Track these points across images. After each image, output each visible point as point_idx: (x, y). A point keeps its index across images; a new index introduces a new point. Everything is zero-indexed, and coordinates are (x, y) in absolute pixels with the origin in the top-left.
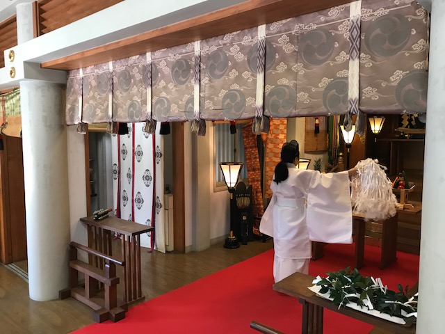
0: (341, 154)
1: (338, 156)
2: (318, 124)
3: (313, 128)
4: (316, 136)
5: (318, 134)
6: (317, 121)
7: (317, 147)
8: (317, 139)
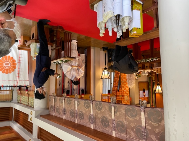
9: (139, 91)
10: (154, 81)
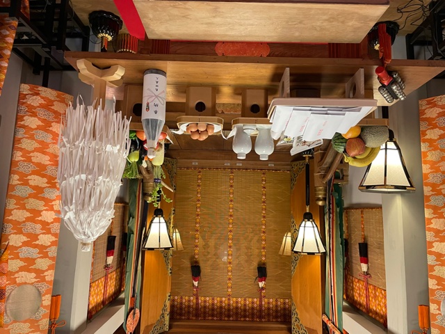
0: (320, 203)
1: (324, 199)
2: (361, 262)
4: (365, 238)
5: (361, 241)
6: (364, 267)
7: (362, 217)
8: (363, 231)
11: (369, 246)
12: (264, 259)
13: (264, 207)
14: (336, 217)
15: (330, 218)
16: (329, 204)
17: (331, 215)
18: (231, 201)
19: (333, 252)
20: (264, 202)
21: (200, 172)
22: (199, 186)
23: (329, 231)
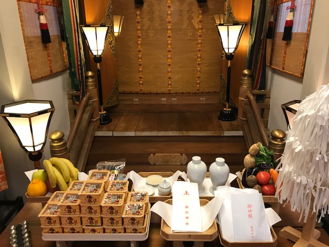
0: (90, 74)
1: (87, 77)
2: (46, 25)
3: (38, 32)
4: (46, 48)
5: (49, 44)
6: (43, 19)
7: (50, 67)
8: (48, 53)
9: (308, 35)
10: (246, 72)
11: (41, 41)
12: (138, 13)
13: (140, 60)
14: (75, 63)
15: (81, 61)
16: (82, 73)
17: (79, 63)
18: (169, 65)
19: (75, 29)
20: (140, 65)
21: (198, 90)
22: (199, 77)
23: (80, 49)
